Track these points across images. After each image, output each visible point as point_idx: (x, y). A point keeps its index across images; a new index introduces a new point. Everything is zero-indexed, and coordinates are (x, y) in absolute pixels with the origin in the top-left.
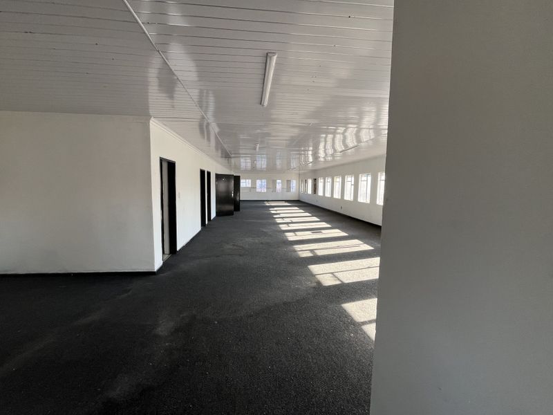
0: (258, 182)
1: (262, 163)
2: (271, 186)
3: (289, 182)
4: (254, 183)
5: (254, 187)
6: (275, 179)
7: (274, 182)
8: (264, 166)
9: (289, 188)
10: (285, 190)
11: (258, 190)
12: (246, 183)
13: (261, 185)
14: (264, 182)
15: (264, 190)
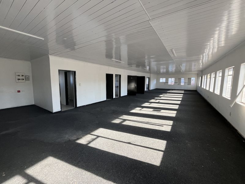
0: (170, 79)
1: (172, 68)
2: (177, 81)
3: (190, 79)
4: (167, 80)
5: (167, 82)
7: (180, 79)
9: (189, 83)
10: (187, 84)
11: (169, 83)
12: (163, 80)
13: (171, 81)
14: (173, 79)
15: (173, 83)
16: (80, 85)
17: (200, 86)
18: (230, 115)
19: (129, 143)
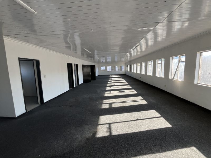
0: (108, 67)
1: (109, 59)
2: (113, 69)
3: (121, 67)
4: (106, 68)
5: (106, 69)
6: (115, 66)
8: (110, 60)
9: (121, 70)
10: (119, 70)
11: (108, 70)
12: (103, 68)
13: (109, 68)
14: (110, 67)
15: (110, 70)
16: (45, 76)
17: (129, 71)
18: (165, 86)
19: (137, 120)
